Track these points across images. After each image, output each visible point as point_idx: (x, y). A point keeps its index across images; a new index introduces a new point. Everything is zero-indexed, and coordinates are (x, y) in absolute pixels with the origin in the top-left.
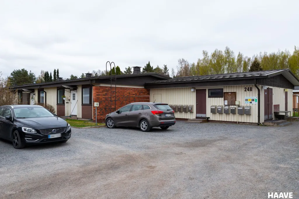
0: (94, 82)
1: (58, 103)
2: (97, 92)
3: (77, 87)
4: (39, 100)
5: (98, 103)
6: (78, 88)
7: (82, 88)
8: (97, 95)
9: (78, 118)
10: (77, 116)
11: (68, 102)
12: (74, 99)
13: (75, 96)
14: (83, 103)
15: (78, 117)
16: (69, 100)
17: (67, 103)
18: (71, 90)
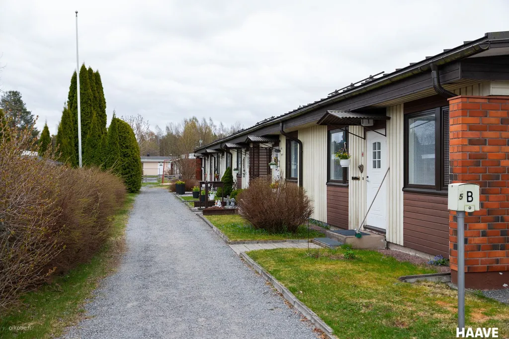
0: (456, 73)
1: (332, 178)
2: (471, 128)
3: (388, 115)
4: (289, 167)
5: (476, 189)
6: (389, 118)
7: (405, 116)
8: (472, 142)
9: (388, 243)
10: (387, 235)
11: (359, 174)
12: (377, 165)
13: (379, 152)
14: (412, 181)
15: (389, 237)
16: (361, 168)
17: (354, 178)
18: (366, 129)
